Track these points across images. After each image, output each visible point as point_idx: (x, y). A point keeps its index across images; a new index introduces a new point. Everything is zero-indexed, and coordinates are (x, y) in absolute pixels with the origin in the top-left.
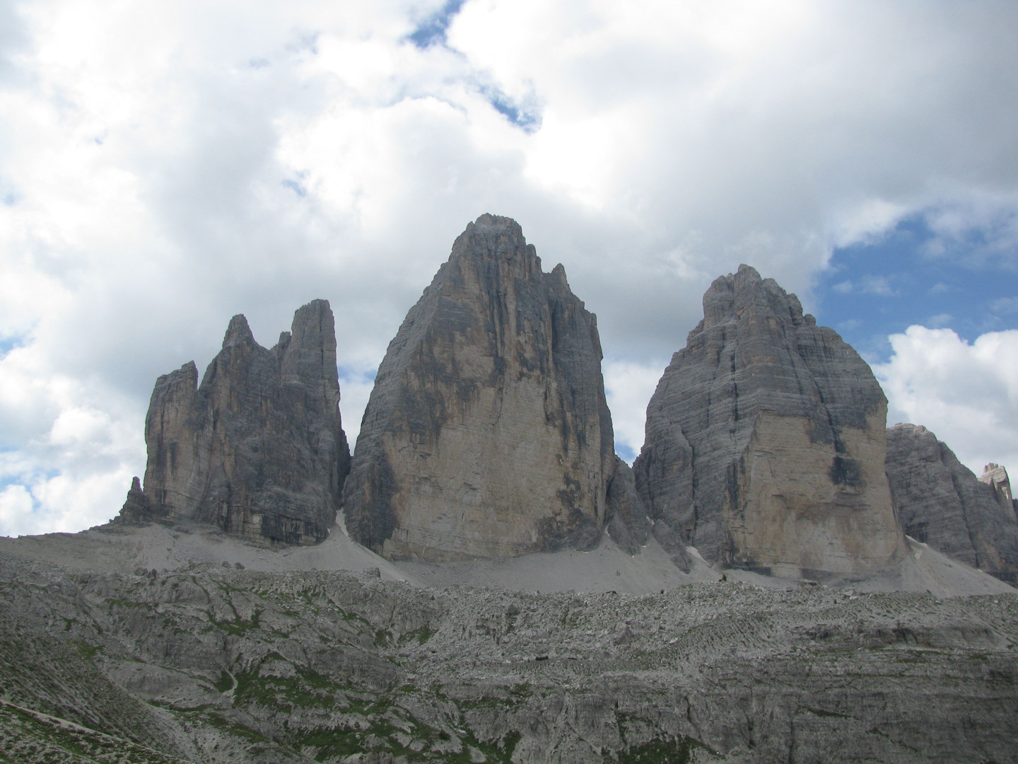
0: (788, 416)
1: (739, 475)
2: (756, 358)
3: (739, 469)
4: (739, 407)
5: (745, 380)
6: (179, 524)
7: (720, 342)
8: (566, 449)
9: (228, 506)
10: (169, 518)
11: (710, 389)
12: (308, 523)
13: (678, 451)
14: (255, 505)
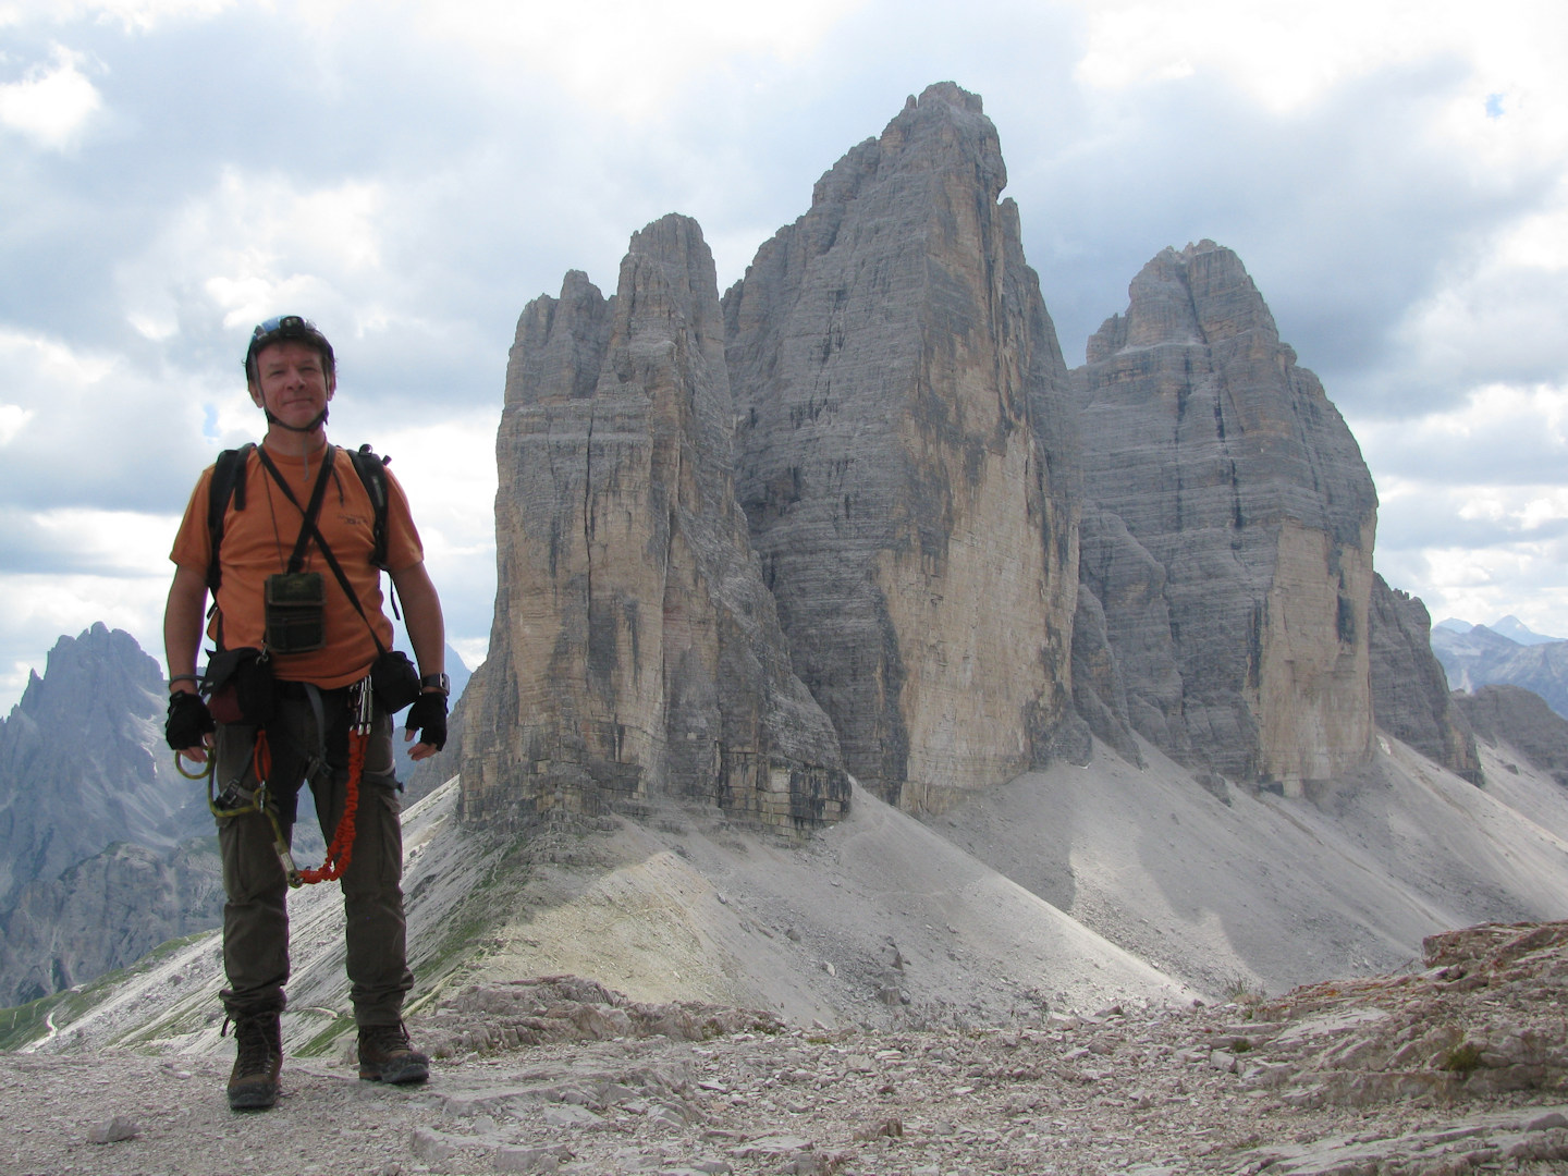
0: (1310, 529)
1: (1263, 630)
2: (1268, 422)
3: (1263, 619)
4: (1243, 505)
5: (1245, 457)
6: (657, 811)
7: (1182, 376)
8: (1046, 570)
9: (722, 752)
10: (638, 798)
11: (1176, 460)
12: (832, 773)
13: (1137, 567)
14: (776, 747)
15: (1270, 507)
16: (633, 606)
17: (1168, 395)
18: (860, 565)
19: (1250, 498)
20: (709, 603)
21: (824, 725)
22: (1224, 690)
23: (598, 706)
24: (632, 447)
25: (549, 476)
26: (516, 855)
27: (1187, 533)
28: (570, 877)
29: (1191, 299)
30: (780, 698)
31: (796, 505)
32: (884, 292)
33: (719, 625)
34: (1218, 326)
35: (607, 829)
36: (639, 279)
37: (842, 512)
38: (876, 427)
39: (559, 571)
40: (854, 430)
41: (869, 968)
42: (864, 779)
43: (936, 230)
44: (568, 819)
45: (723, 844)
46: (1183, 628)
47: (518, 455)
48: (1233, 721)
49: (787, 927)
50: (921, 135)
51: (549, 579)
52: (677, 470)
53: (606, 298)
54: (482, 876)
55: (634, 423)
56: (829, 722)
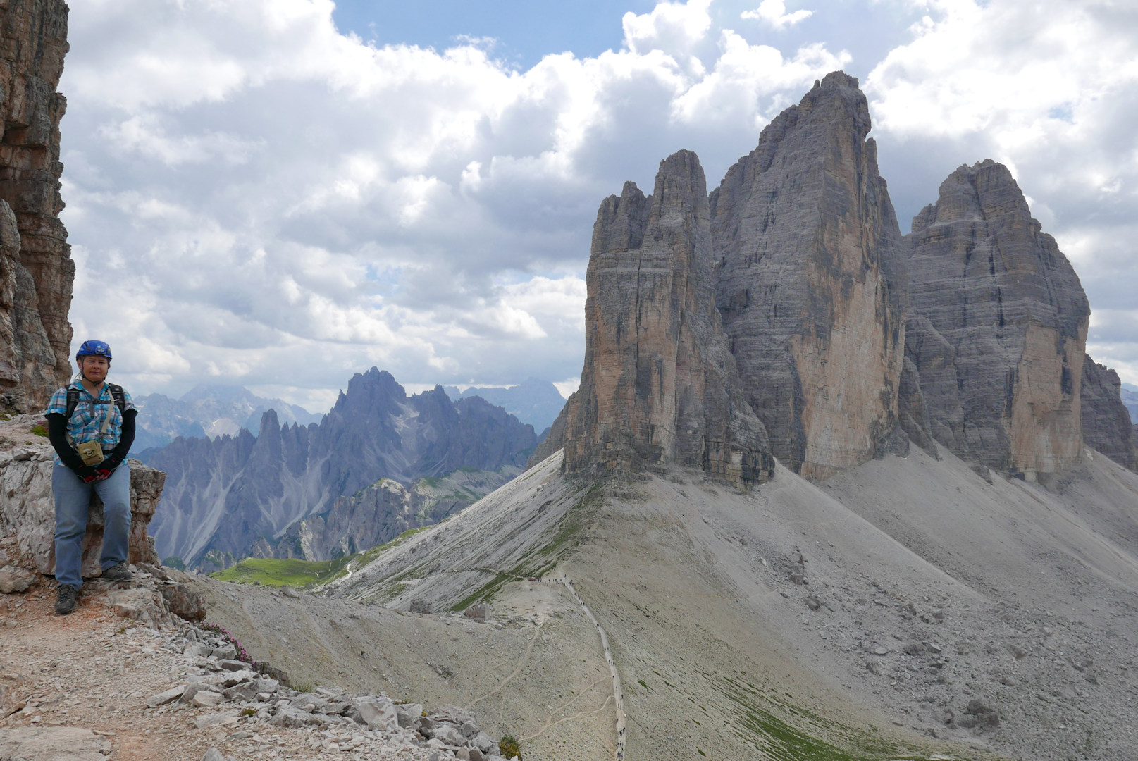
0: (1046, 327)
1: (1015, 385)
2: (1022, 265)
3: (1015, 379)
4: (1004, 313)
5: (1007, 285)
6: (670, 471)
7: (969, 239)
8: (886, 348)
9: (705, 441)
10: (661, 464)
11: (964, 287)
12: (765, 455)
13: (938, 347)
14: (735, 439)
15: (1022, 314)
16: (661, 362)
17: (961, 250)
18: (782, 343)
19: (1009, 309)
20: (701, 361)
21: (761, 429)
22: (990, 419)
23: (641, 414)
24: (662, 276)
25: (616, 291)
26: (595, 492)
27: (969, 329)
28: (624, 504)
29: (977, 194)
30: (738, 413)
31: (747, 309)
32: (798, 193)
33: (706, 373)
34: (993, 209)
35: (644, 480)
36: (666, 185)
37: (772, 313)
38: (792, 267)
39: (622, 342)
40: (780, 269)
41: (785, 563)
42: (782, 459)
43: (830, 157)
44: (623, 474)
45: (705, 491)
46: (965, 382)
47: (601, 279)
48: (995, 436)
49: (740, 538)
50: (823, 102)
51: (616, 346)
52: (685, 289)
53: (646, 196)
54: (576, 502)
55: (663, 263)
56: (763, 427)
